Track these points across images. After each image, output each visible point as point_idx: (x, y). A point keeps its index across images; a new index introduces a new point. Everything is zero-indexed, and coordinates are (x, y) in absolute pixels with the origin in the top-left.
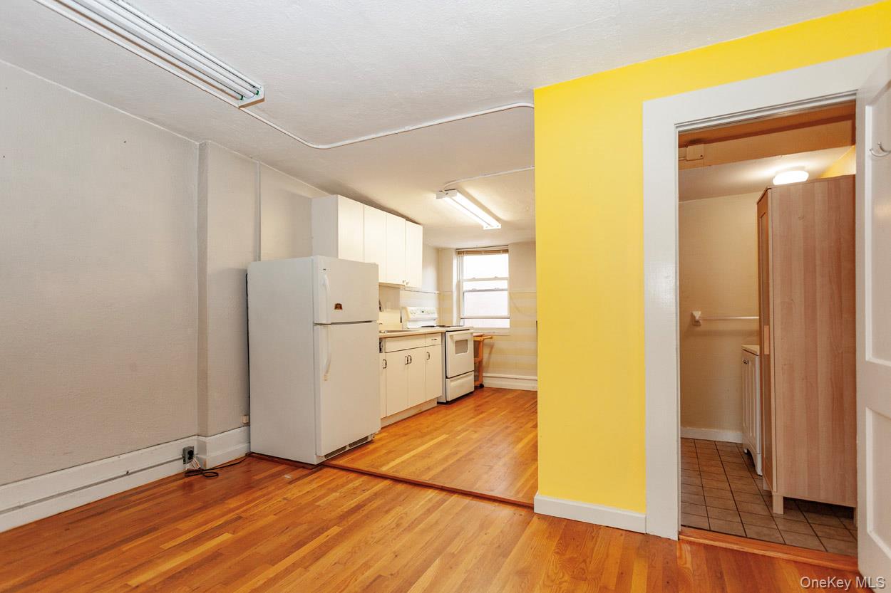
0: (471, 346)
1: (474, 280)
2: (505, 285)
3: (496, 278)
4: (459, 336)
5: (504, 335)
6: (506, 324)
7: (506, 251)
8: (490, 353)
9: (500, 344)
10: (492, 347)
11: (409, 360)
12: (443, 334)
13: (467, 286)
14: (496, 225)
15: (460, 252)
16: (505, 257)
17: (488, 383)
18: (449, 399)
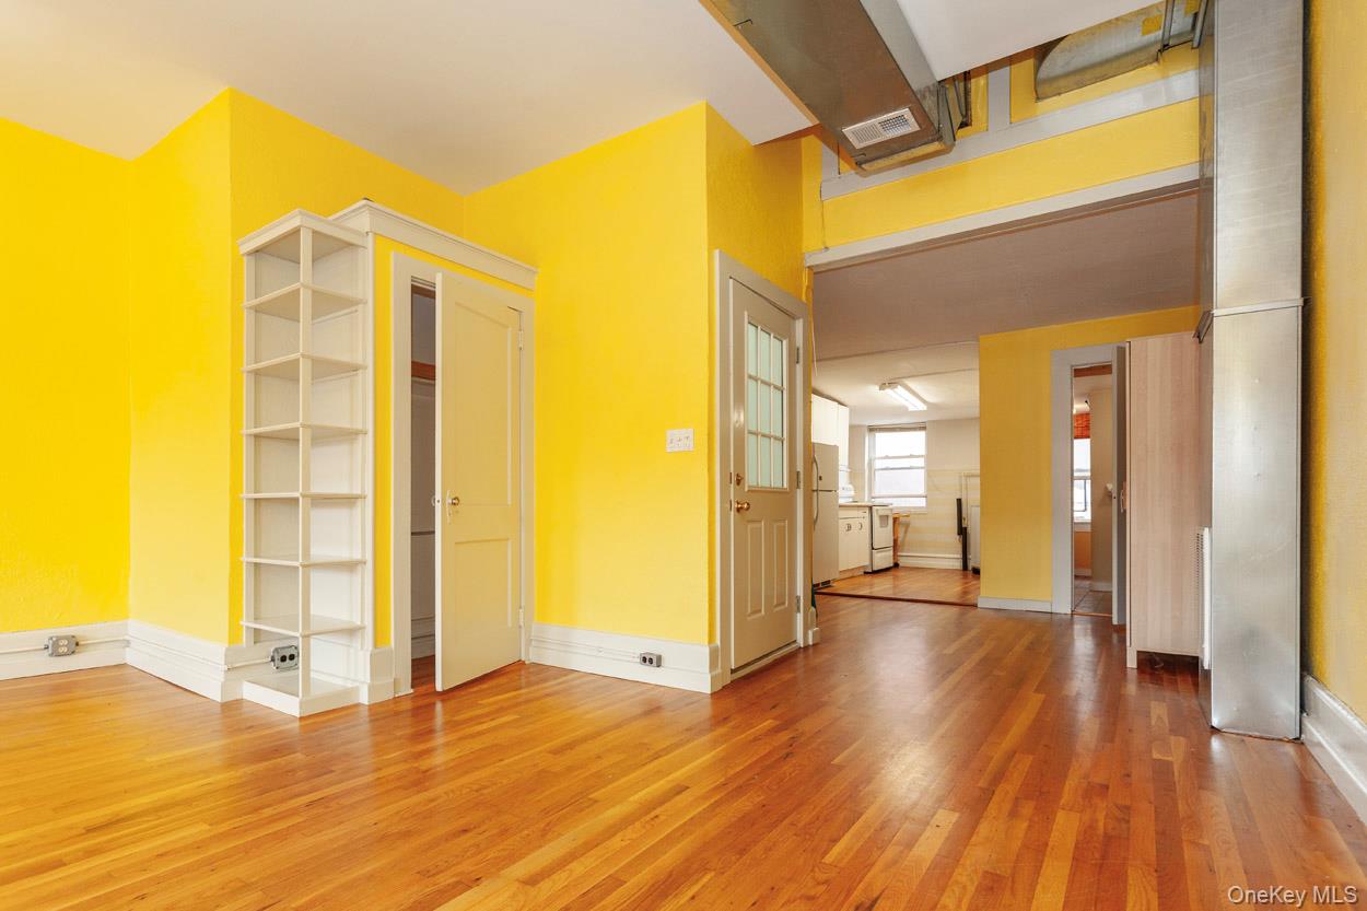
0: (891, 521)
1: (887, 457)
2: (921, 462)
3: (911, 456)
4: (882, 512)
5: (919, 513)
6: (922, 502)
7: (924, 428)
8: (906, 532)
9: (915, 523)
10: (907, 526)
11: (849, 527)
12: (871, 508)
13: (878, 464)
14: (923, 407)
15: (872, 429)
16: (922, 434)
17: (902, 562)
18: (875, 569)
